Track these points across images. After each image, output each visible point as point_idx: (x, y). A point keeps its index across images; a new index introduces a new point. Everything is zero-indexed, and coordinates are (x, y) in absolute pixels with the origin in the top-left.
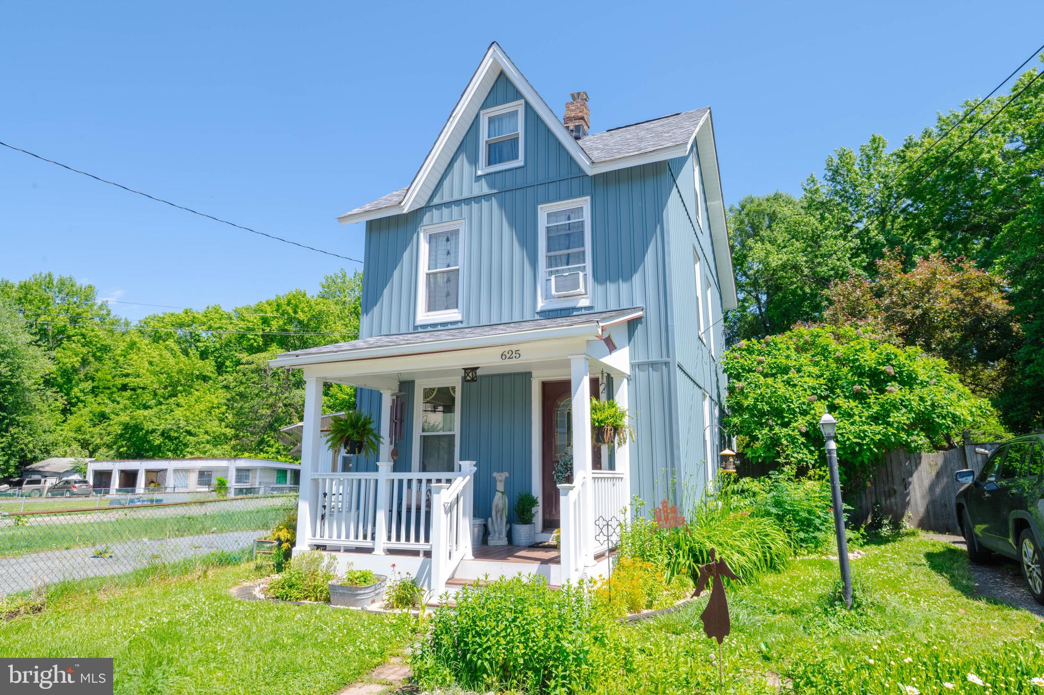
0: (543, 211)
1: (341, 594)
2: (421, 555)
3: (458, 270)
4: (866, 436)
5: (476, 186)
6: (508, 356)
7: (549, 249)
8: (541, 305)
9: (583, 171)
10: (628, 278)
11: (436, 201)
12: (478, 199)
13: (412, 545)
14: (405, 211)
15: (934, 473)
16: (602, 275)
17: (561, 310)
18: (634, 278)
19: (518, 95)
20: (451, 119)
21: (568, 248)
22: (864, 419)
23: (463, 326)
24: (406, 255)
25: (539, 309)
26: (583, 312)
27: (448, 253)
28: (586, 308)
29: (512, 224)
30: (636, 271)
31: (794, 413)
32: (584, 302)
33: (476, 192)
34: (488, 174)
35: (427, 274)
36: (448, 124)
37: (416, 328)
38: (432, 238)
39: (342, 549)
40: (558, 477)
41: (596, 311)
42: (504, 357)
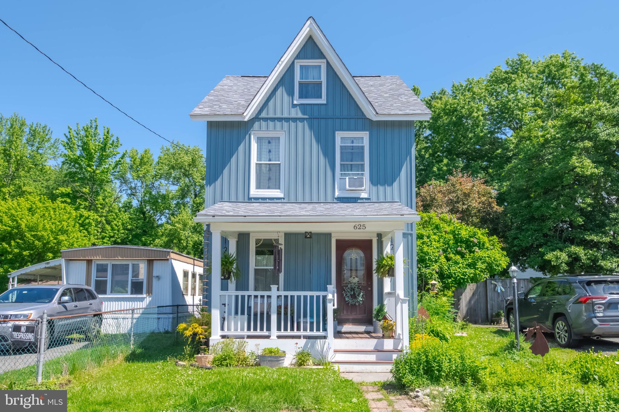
0: (339, 135)
1: (269, 361)
2: (302, 338)
3: (280, 164)
4: (466, 274)
5: (293, 111)
6: (358, 227)
7: (342, 160)
8: (337, 194)
9: (365, 115)
10: (391, 184)
11: (263, 115)
12: (295, 120)
13: (295, 333)
14: (246, 120)
15: (472, 294)
16: (375, 181)
17: (351, 198)
18: (394, 184)
19: (322, 56)
20: (280, 63)
21: (352, 161)
22: (464, 266)
23: (285, 201)
24: (241, 148)
25: (336, 196)
26: (364, 201)
27: (270, 151)
28: (366, 199)
29: (318, 141)
30: (395, 181)
31: (432, 261)
32: (364, 195)
33: (293, 115)
34: (301, 104)
35: (256, 164)
36: (278, 66)
37: (250, 199)
38: (259, 140)
39: (246, 337)
40: (346, 295)
41: (372, 201)
42: (355, 228)
